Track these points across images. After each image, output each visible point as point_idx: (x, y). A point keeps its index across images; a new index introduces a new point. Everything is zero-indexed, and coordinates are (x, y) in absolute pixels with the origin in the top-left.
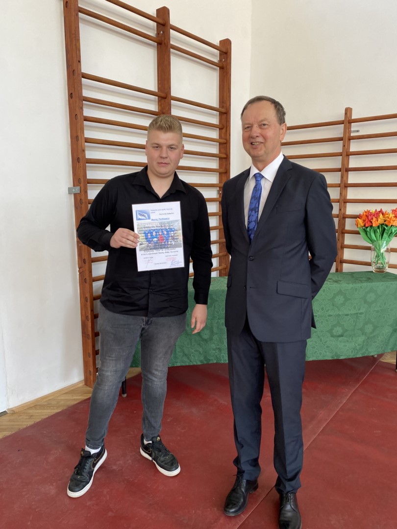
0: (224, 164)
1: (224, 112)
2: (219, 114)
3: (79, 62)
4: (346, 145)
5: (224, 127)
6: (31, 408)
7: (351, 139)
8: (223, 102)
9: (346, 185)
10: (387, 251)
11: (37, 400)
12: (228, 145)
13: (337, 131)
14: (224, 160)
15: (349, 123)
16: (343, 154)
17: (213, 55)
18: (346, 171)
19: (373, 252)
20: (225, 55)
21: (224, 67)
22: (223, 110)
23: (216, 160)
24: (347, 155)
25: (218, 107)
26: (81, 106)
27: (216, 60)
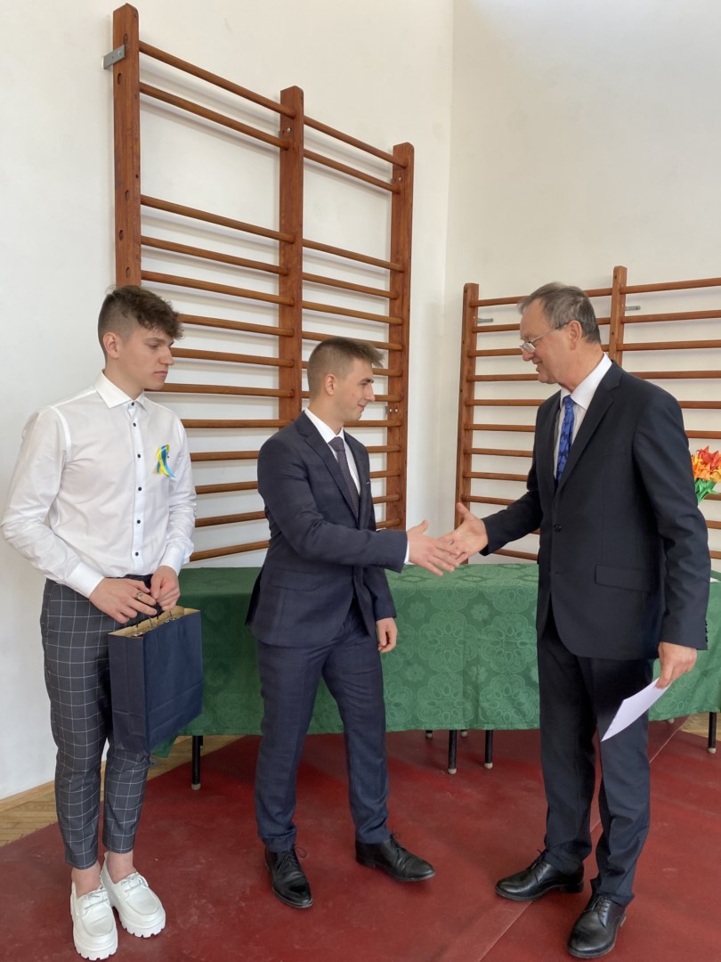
0: (398, 361)
1: (399, 269)
2: (391, 273)
3: (138, 176)
4: (616, 333)
5: (398, 296)
6: (18, 806)
7: (624, 321)
8: (398, 253)
11: (31, 792)
12: (405, 328)
14: (398, 354)
15: (621, 293)
20: (403, 171)
21: (400, 192)
24: (618, 350)
25: (389, 261)
26: (138, 253)
27: (386, 179)
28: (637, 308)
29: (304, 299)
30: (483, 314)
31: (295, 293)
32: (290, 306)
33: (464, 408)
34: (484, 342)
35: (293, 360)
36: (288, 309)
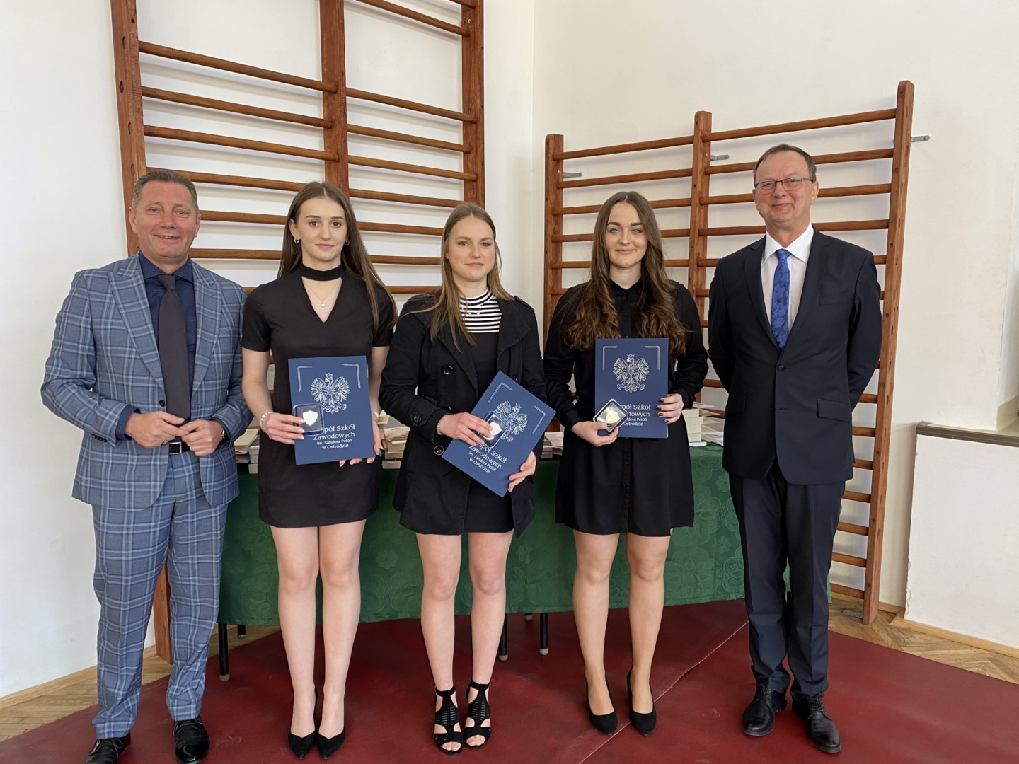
1: (470, 120)
2: (464, 125)
3: (133, 21)
4: (699, 185)
5: (472, 149)
6: (30, 701)
7: (708, 172)
8: (469, 102)
9: (700, 263)
11: (47, 686)
12: (480, 184)
13: (682, 159)
15: (704, 141)
16: (693, 203)
17: (451, 11)
18: (699, 236)
22: (469, 117)
24: (701, 205)
25: (461, 112)
26: (139, 106)
27: (456, 21)
28: (726, 157)
30: (569, 167)
31: (340, 147)
32: (336, 161)
33: (550, 271)
34: (571, 199)
36: (333, 164)
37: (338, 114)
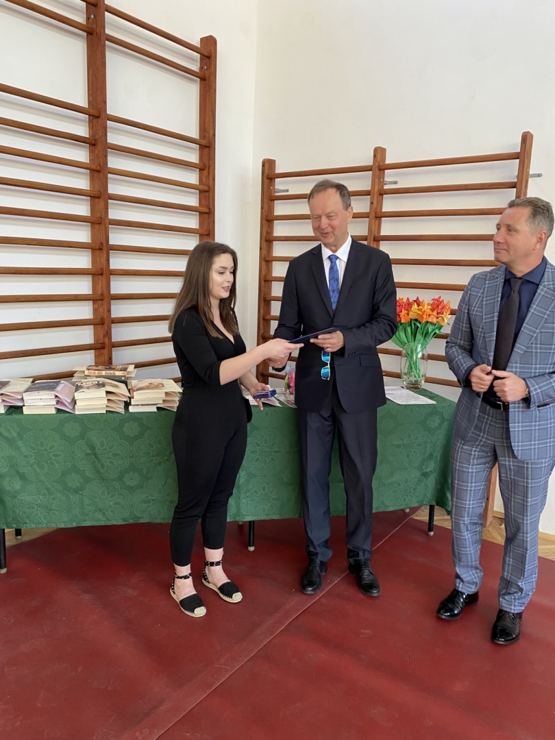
0: (206, 221)
1: (205, 144)
2: (200, 148)
4: (375, 202)
5: (205, 167)
7: (382, 193)
8: (204, 131)
10: (423, 358)
12: (212, 195)
13: (363, 182)
14: (206, 216)
15: (380, 170)
16: (370, 216)
17: (191, 59)
18: (374, 240)
19: (404, 359)
20: (208, 60)
21: (206, 79)
22: (204, 142)
23: (195, 215)
24: (376, 217)
25: (198, 138)
27: (195, 67)
28: (395, 183)
29: (109, 166)
30: (280, 184)
31: (101, 160)
32: (98, 171)
33: (264, 263)
34: (280, 209)
35: (101, 218)
36: (96, 174)
37: (100, 134)
